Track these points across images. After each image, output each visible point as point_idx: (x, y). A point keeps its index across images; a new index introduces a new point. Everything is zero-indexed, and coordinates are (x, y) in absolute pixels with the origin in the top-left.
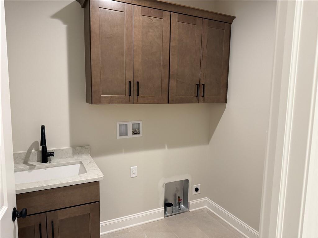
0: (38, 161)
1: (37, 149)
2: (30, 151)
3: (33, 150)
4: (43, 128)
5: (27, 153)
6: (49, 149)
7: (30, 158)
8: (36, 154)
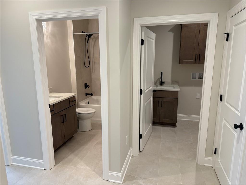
0: (159, 85)
1: (159, 81)
2: (157, 81)
3: (158, 81)
4: (162, 72)
5: (156, 82)
6: (163, 81)
7: (157, 84)
8: (159, 82)
